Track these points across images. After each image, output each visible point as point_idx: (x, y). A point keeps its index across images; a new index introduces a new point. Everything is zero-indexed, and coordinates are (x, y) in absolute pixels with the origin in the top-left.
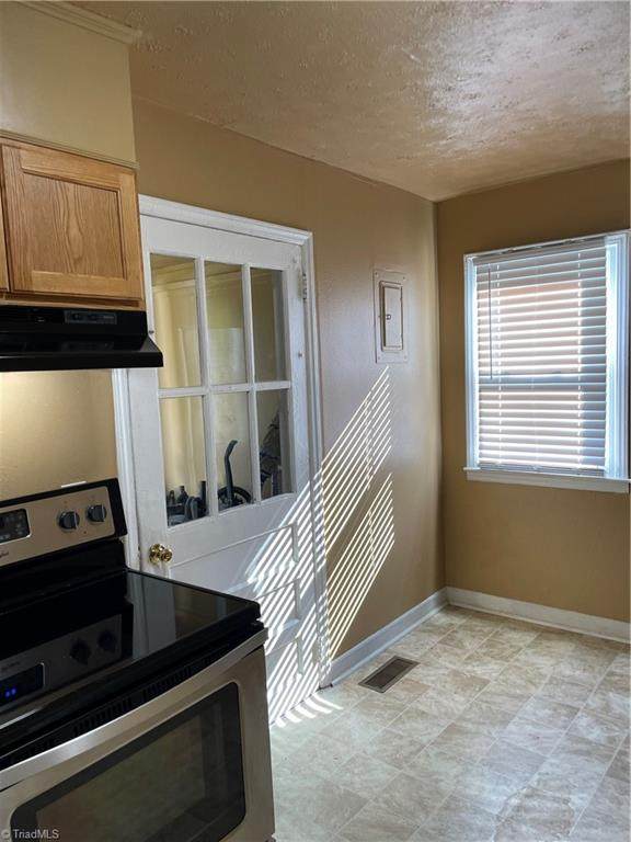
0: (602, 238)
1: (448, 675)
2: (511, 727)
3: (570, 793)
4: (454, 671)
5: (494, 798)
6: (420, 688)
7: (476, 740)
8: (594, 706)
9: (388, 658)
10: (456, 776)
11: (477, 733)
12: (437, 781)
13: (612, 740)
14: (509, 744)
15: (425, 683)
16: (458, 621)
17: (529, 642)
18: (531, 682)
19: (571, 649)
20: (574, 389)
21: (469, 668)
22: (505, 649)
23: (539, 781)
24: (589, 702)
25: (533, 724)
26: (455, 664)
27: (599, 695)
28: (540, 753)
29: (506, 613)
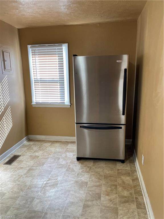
0: (62, 45)
1: (29, 157)
2: (45, 165)
3: (58, 177)
4: (31, 155)
5: (40, 183)
6: (21, 161)
7: (36, 171)
8: (63, 156)
9: (12, 156)
10: (30, 181)
11: (36, 169)
12: (25, 183)
13: (67, 163)
14: (44, 170)
15: (23, 160)
16: (31, 143)
17: (49, 145)
18: (50, 154)
19: (59, 145)
20: (57, 83)
21: (34, 154)
22: (43, 148)
23: (51, 176)
24: (62, 156)
25: (50, 164)
26: (31, 154)
27: (65, 154)
28: (51, 170)
29: (44, 139)
